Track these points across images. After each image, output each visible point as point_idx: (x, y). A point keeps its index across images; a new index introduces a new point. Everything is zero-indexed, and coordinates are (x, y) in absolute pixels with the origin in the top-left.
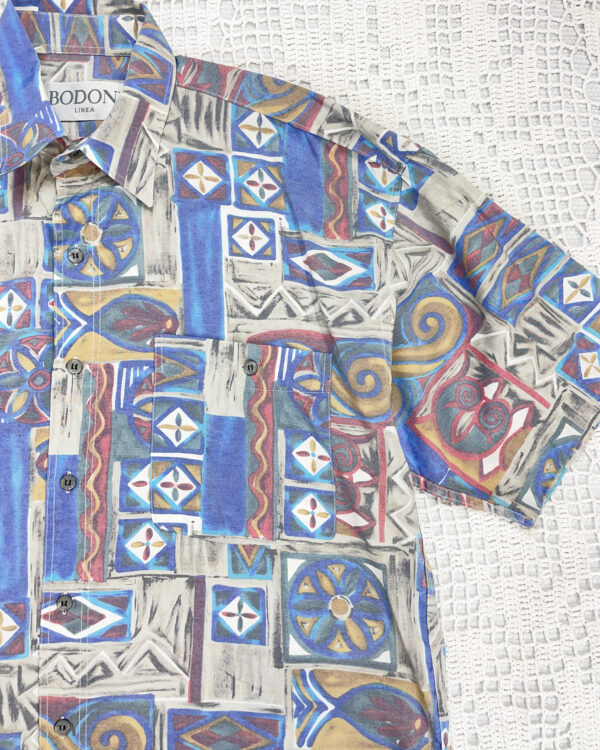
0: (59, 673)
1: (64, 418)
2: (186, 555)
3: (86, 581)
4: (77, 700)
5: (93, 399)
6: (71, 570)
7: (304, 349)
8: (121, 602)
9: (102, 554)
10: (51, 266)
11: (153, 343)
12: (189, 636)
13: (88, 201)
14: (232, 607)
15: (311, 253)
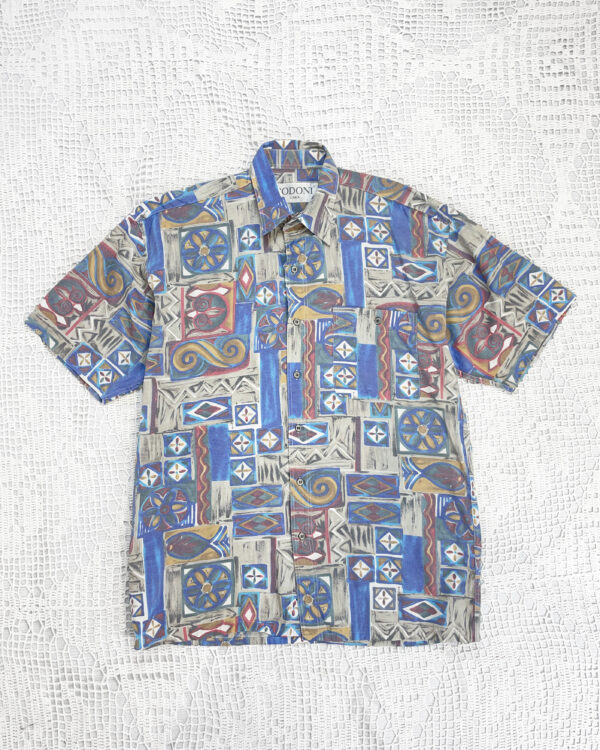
0: (298, 458)
1: (293, 346)
2: (351, 407)
3: (308, 418)
4: (306, 470)
5: (306, 337)
6: (300, 414)
7: (403, 311)
8: (323, 428)
9: (314, 406)
10: (284, 274)
11: (332, 310)
12: (354, 443)
13: (301, 243)
14: (373, 430)
15: (406, 265)
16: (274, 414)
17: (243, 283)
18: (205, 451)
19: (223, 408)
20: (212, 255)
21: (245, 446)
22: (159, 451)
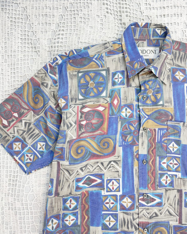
0: (144, 215)
1: (143, 144)
2: (177, 183)
3: (150, 190)
4: (149, 223)
5: (151, 139)
6: (146, 187)
8: (160, 196)
9: (154, 182)
10: (138, 100)
11: (167, 123)
12: (178, 206)
13: (150, 83)
16: (130, 186)
17: (114, 105)
18: (87, 207)
19: (99, 181)
20: (97, 87)
21: (112, 205)
22: (59, 208)
